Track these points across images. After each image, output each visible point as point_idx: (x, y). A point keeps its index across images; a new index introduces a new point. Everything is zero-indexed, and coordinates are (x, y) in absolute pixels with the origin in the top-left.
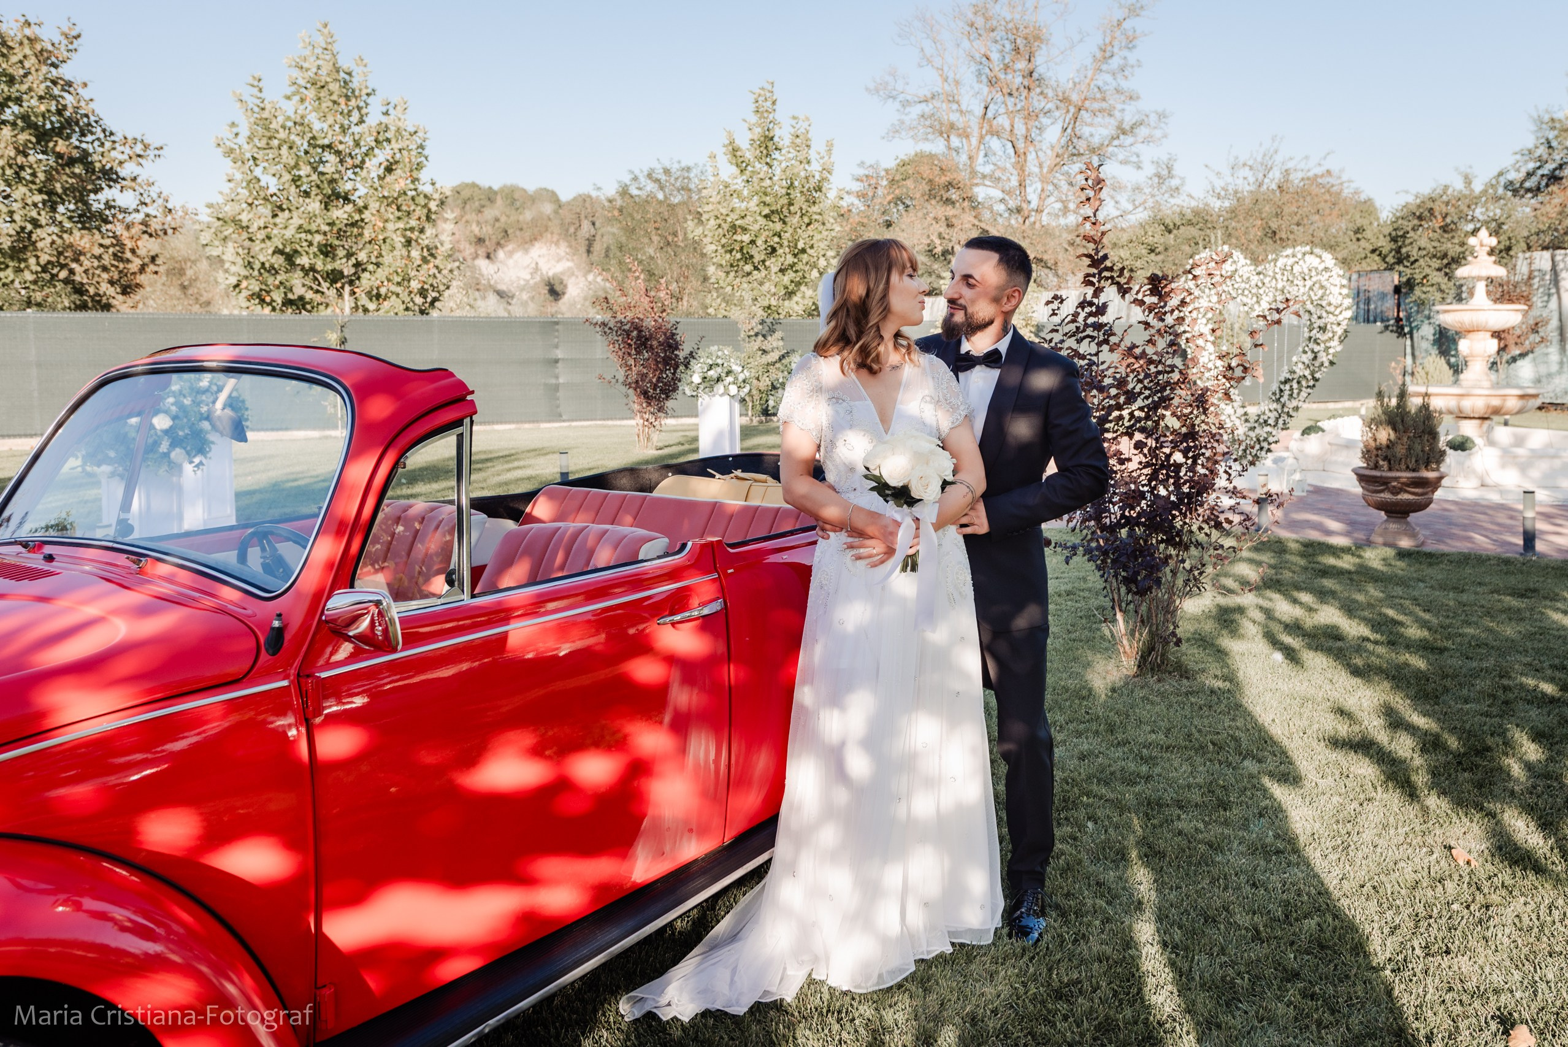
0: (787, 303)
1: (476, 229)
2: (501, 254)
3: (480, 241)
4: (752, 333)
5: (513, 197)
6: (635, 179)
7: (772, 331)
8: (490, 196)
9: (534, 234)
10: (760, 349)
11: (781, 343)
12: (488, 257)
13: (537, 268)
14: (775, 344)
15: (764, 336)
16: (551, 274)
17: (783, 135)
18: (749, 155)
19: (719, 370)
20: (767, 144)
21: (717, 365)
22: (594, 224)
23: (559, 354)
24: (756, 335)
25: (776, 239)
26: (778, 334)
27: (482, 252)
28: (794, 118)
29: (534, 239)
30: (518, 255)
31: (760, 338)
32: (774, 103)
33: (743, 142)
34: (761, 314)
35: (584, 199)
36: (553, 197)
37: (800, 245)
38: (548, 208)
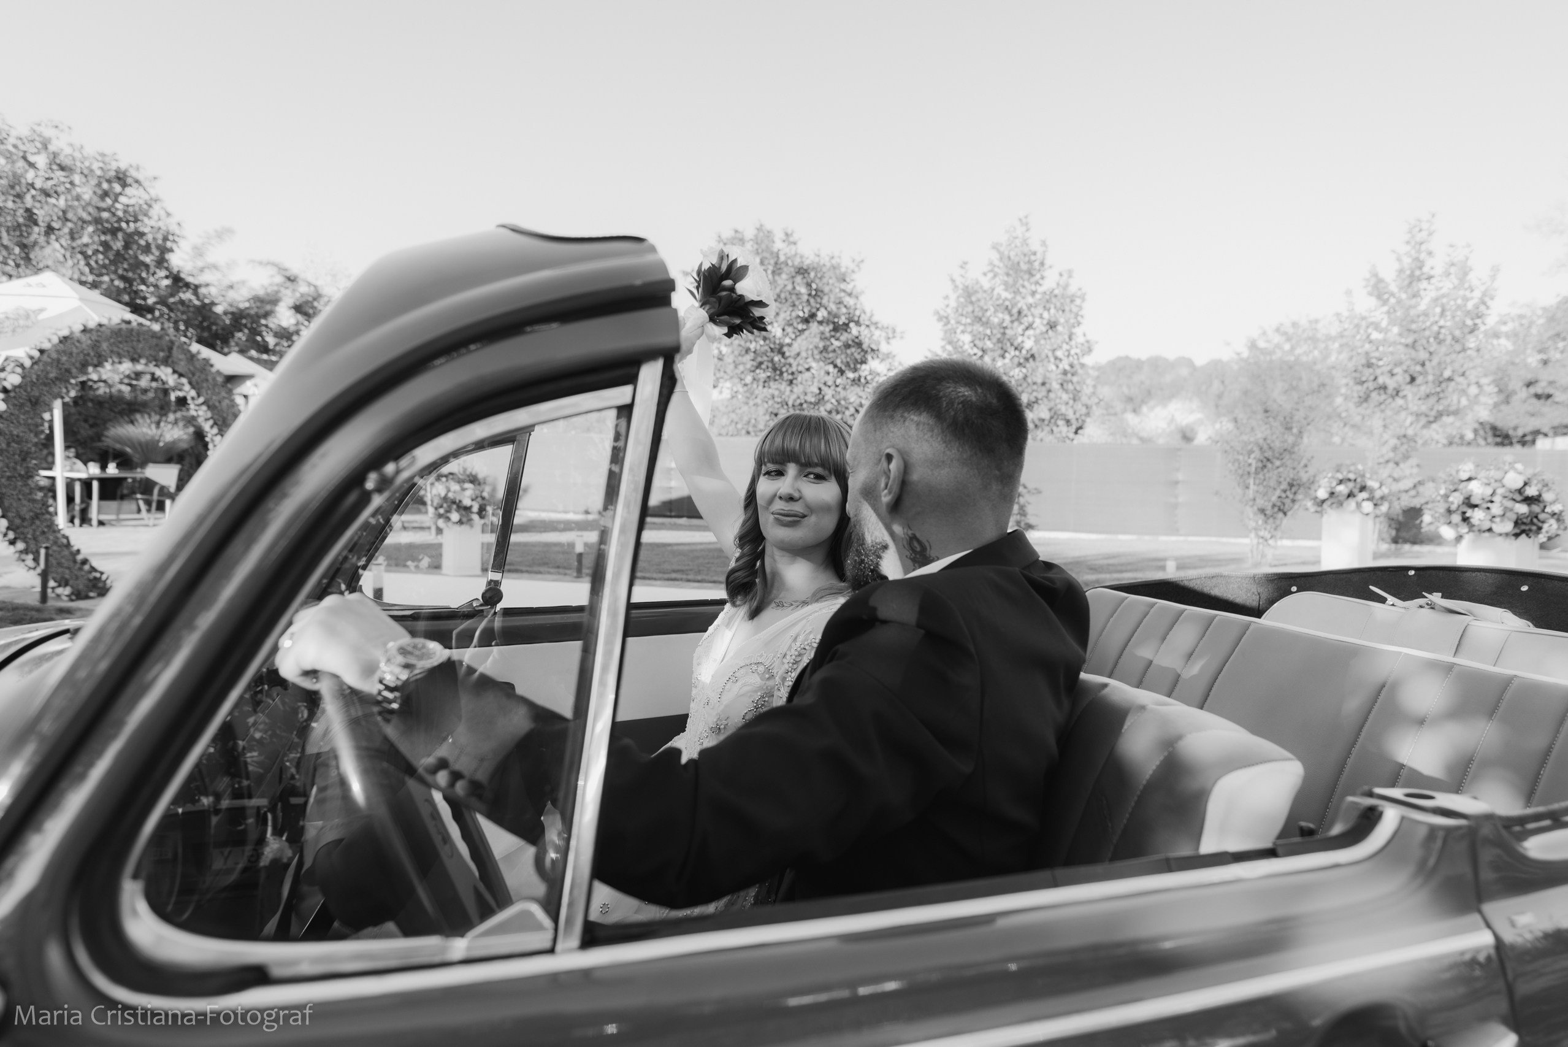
0: (1425, 431)
1: (1125, 390)
2: (1145, 409)
3: (1130, 399)
4: (1381, 460)
5: (1156, 364)
6: (1264, 333)
7: (1406, 457)
8: (1139, 365)
9: (1173, 392)
10: (1390, 476)
11: (1415, 470)
12: (1134, 411)
13: (1172, 420)
14: (1408, 472)
15: (1397, 464)
16: (1184, 423)
17: (1435, 265)
18: (1393, 288)
19: (1351, 485)
20: (1414, 276)
21: (1349, 480)
22: (1223, 382)
23: (1180, 476)
24: (1388, 462)
25: (1418, 368)
26: (1413, 461)
27: (1130, 407)
28: (1452, 246)
29: (1171, 397)
30: (1158, 410)
31: (1391, 465)
32: (1430, 234)
33: (1389, 273)
34: (1393, 442)
35: (1216, 364)
36: (1189, 363)
37: (1447, 373)
38: (1184, 372)
